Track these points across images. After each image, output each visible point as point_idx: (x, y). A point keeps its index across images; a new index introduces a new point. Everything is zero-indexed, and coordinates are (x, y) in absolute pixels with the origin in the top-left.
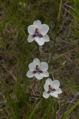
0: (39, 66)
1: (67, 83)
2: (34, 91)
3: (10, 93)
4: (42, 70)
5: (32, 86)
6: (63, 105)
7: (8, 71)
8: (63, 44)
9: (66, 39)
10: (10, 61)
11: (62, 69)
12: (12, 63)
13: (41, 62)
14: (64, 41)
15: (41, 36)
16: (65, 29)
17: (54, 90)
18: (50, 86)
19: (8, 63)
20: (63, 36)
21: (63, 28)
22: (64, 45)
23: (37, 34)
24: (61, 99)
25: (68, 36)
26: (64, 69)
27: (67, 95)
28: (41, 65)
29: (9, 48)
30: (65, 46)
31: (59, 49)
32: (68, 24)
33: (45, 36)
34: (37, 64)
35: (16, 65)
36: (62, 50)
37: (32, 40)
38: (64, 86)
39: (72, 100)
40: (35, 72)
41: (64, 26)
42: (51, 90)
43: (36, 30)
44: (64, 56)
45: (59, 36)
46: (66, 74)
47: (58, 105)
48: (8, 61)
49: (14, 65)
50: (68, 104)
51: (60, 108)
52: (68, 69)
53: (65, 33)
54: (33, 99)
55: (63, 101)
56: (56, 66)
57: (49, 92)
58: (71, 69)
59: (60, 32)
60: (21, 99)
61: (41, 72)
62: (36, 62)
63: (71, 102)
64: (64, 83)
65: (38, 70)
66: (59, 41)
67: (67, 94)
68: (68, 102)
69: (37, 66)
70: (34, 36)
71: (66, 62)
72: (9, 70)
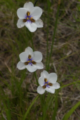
0: (32, 56)
1: (72, 77)
2: (33, 85)
3: (3, 87)
4: (36, 61)
5: (30, 79)
6: (66, 102)
7: (2, 62)
8: (68, 30)
9: (71, 25)
10: (6, 50)
11: (66, 60)
12: (8, 53)
13: (34, 51)
14: (69, 27)
15: (33, 21)
16: (70, 14)
17: (51, 85)
18: (45, 80)
19: (3, 53)
20: (68, 22)
21: (68, 12)
22: (69, 32)
23: (28, 18)
24: (65, 96)
25: (74, 21)
26: (69, 60)
27: (72, 91)
28: (34, 55)
29: (5, 35)
30: (70, 34)
31: (63, 37)
32: (74, 7)
33: (38, 20)
34: (30, 54)
35: (12, 55)
36: (66, 37)
37: (22, 26)
38: (68, 80)
39: (77, 96)
40: (26, 63)
41: (70, 10)
42: (47, 84)
43: (27, 14)
44: (69, 45)
45: (64, 21)
46: (71, 66)
47: (61, 103)
48: (3, 50)
49: (10, 55)
50: (72, 102)
51: (62, 106)
52: (73, 60)
53: (71, 18)
54: (31, 95)
55: (66, 97)
56: (59, 57)
57: (44, 87)
58: (77, 60)
59: (65, 17)
60: (16, 95)
61: (34, 63)
62: (28, 51)
63: (76, 99)
64: (68, 77)
65: (30, 61)
66: (64, 27)
67: (72, 89)
68: (72, 99)
69: (30, 56)
70: (25, 21)
71: (70, 52)
72: (3, 60)
